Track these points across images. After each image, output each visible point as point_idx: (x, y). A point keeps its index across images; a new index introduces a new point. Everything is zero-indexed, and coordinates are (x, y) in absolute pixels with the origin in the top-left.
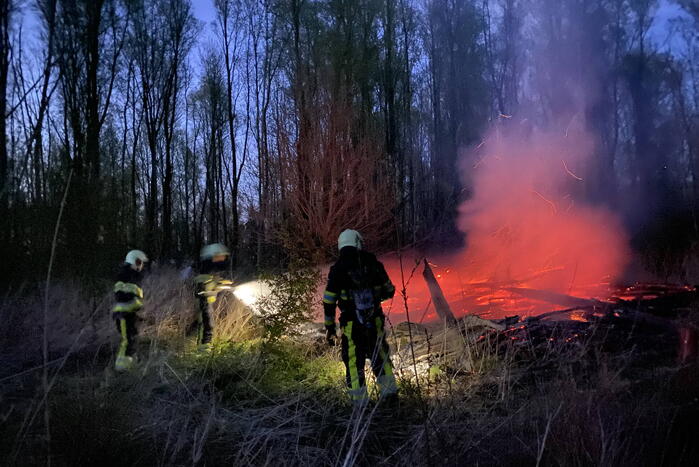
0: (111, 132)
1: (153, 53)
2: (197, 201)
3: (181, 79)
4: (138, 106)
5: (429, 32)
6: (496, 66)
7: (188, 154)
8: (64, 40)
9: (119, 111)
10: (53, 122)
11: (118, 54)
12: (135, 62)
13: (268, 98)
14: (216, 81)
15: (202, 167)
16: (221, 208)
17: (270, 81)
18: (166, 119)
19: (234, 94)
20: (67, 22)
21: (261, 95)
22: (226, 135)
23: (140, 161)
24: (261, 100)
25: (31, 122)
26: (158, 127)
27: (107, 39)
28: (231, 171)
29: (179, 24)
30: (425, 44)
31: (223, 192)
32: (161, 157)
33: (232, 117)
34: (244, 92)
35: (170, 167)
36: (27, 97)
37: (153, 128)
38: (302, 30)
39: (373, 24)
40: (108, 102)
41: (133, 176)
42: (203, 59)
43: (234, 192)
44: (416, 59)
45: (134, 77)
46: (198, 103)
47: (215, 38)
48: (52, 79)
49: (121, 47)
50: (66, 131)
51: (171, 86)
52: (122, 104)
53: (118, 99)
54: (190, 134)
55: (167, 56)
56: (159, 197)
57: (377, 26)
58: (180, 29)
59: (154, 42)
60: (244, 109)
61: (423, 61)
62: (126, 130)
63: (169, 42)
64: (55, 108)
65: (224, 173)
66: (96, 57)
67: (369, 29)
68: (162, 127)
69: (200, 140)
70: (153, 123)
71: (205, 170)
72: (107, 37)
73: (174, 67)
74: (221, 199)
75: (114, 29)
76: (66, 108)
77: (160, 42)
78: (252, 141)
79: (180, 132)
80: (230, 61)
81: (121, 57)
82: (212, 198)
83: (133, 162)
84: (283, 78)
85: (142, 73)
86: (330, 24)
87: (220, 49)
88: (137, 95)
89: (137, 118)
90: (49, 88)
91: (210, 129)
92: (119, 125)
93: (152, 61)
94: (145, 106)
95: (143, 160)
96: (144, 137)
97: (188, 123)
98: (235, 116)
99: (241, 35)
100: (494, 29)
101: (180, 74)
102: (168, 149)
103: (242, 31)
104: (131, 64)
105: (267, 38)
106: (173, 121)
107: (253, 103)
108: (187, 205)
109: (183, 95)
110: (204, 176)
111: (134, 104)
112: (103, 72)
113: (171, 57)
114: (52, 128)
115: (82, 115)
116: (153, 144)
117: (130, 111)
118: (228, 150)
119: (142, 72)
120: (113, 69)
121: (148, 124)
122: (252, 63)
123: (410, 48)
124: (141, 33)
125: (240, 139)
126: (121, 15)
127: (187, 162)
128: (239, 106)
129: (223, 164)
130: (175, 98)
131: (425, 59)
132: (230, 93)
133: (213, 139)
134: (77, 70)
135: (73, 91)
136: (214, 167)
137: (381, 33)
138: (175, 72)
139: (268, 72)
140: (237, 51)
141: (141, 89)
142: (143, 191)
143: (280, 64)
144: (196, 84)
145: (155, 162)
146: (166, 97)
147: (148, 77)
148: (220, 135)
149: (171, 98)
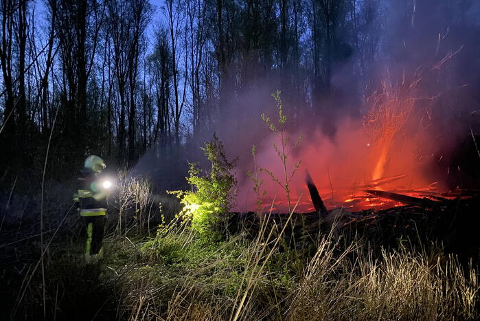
0: (94, 82)
1: (122, 28)
2: (152, 130)
3: (141, 46)
4: (112, 65)
5: (312, 12)
6: (359, 36)
7: (145, 98)
8: (63, 20)
9: (99, 68)
10: (55, 76)
11: (99, 29)
12: (110, 35)
13: (200, 60)
14: (165, 48)
15: (155, 107)
16: (168, 135)
17: (201, 47)
18: (131, 74)
19: (177, 56)
20: (64, 7)
21: (195, 57)
22: (171, 85)
23: (113, 102)
24: (195, 60)
25: (40, 76)
26: (125, 79)
27: (91, 19)
28: (175, 110)
29: (139, 8)
30: (309, 21)
31: (169, 124)
32: (128, 99)
33: (175, 72)
34: (183, 55)
35: (133, 107)
36: (38, 58)
37: (122, 80)
38: (224, 12)
39: (273, 7)
40: (92, 62)
41: (109, 113)
42: (156, 33)
43: (177, 124)
44: (303, 31)
45: (109, 46)
46: (152, 63)
47: (164, 17)
48: (55, 46)
49: (101, 24)
50: (64, 82)
51: (134, 52)
52: (101, 64)
53: (98, 60)
54: (147, 84)
55: (131, 30)
56: (127, 127)
57: (275, 8)
58: (140, 11)
59: (122, 22)
60: (184, 67)
61: (307, 33)
62: (104, 81)
63: (132, 21)
64: (57, 66)
65: (170, 111)
66: (84, 31)
67: (270, 11)
68: (128, 80)
69: (154, 88)
70: (122, 76)
71: (157, 109)
72: (91, 18)
73: (136, 38)
74: (168, 129)
75: (96, 12)
76: (64, 67)
77: (127, 21)
78: (189, 89)
79: (140, 83)
80: (174, 34)
81: (101, 32)
82: (162, 129)
83: (109, 103)
84: (211, 46)
85: (115, 43)
86: (243, 7)
87: (167, 26)
88: (111, 58)
89: (111, 73)
90: (53, 52)
91: (161, 81)
92: (99, 78)
93: (122, 34)
94: (117, 65)
95: (115, 102)
96: (116, 87)
97: (145, 77)
98: (177, 72)
99: (182, 15)
100: (358, 9)
101: (140, 43)
102: (132, 95)
103: (182, 13)
104: (107, 36)
105: (199, 18)
106: (135, 75)
107: (189, 63)
108: (145, 133)
109: (142, 58)
110: (157, 113)
111: (109, 64)
112: (89, 41)
113: (134, 32)
114: (55, 80)
115: (74, 71)
116: (122, 91)
117: (106, 68)
118: (172, 95)
119: (114, 41)
120: (95, 39)
121: (118, 77)
122: (189, 34)
123: (299, 23)
124: (113, 15)
125: (180, 87)
126: (100, 3)
127: (145, 103)
128: (180, 65)
129: (169, 105)
130: (136, 59)
131: (309, 32)
132: (174, 56)
133: (162, 88)
134: (71, 40)
135: (69, 55)
136: (164, 107)
137: (278, 14)
138: (137, 41)
139: (200, 41)
140: (179, 26)
141: (114, 54)
142: (116, 123)
143: (208, 36)
144: (151, 50)
145: (123, 103)
146: (130, 58)
147: (118, 46)
148: (167, 85)
149: (134, 60)
